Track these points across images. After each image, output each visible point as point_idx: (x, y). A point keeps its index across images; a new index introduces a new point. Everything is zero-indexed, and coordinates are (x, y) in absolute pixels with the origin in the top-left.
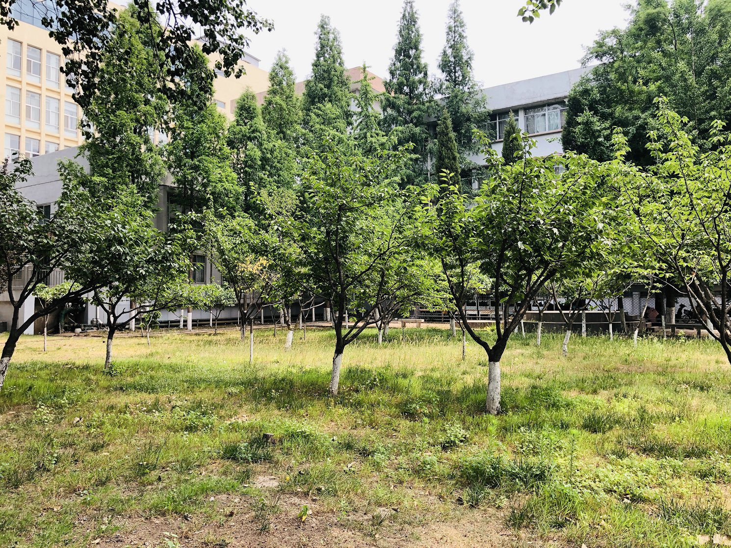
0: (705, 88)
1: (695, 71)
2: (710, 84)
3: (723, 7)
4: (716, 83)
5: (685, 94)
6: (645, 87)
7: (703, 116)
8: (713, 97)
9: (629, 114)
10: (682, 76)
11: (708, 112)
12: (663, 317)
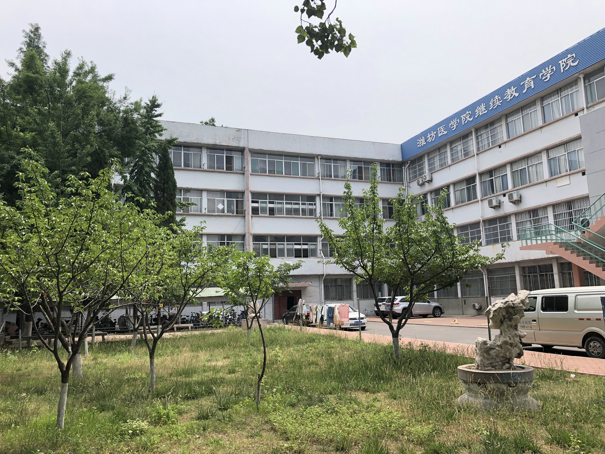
0: (68, 147)
1: (62, 132)
2: (73, 146)
3: (87, 91)
4: (77, 145)
5: (53, 148)
6: (22, 134)
7: (66, 169)
8: (74, 155)
9: (6, 153)
10: (52, 134)
11: (70, 166)
12: (20, 330)
